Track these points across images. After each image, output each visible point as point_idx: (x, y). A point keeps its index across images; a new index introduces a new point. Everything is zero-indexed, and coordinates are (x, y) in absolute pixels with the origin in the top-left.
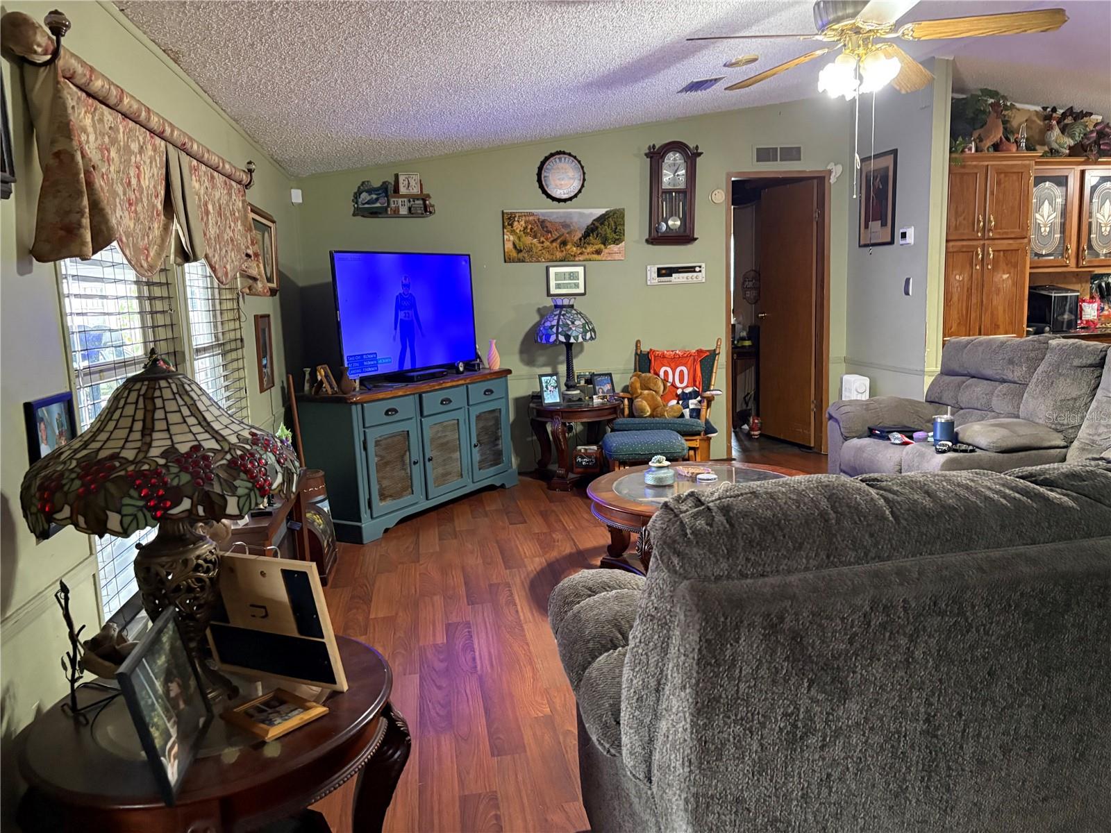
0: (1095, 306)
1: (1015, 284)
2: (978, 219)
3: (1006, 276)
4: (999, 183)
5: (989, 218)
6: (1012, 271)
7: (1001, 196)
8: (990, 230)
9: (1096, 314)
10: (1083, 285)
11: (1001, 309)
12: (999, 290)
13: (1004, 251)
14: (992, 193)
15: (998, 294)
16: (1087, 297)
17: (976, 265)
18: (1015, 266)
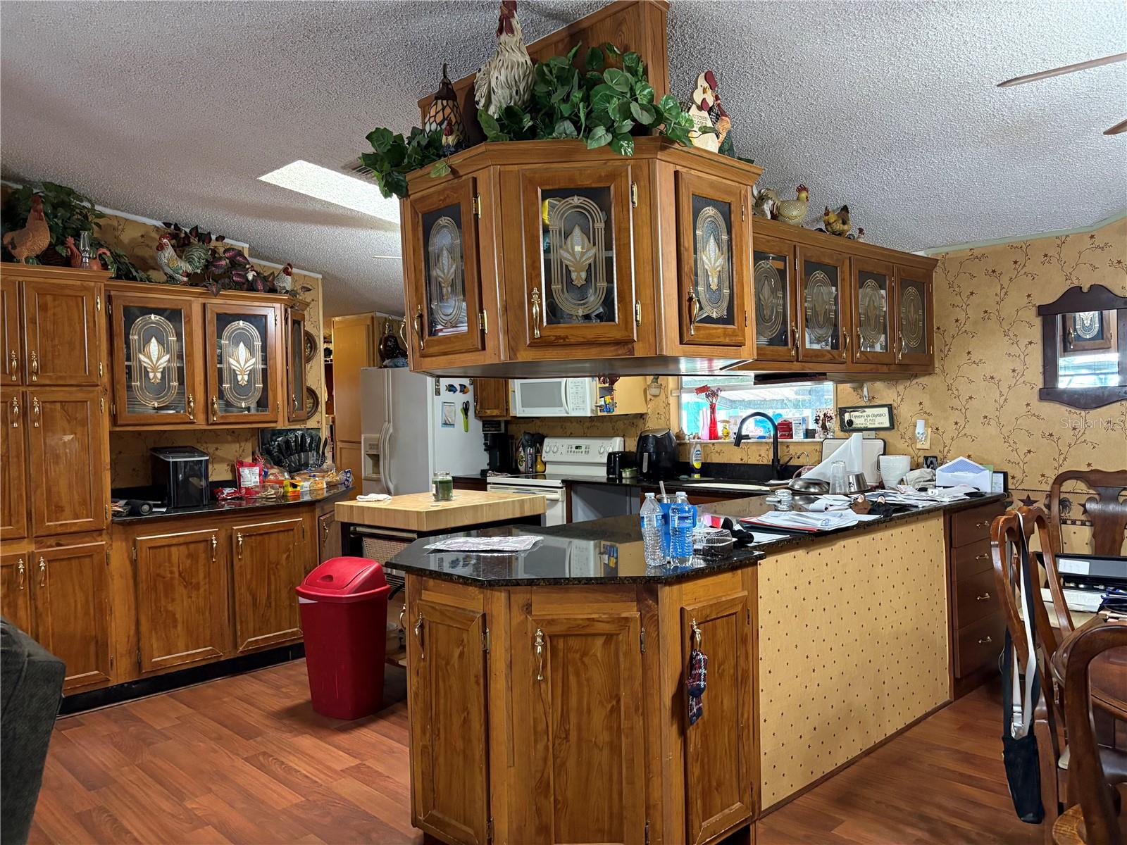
0: (256, 470)
1: (85, 448)
2: (10, 356)
3: (68, 438)
4: (43, 308)
5: (30, 356)
6: (79, 430)
7: (50, 327)
8: (31, 374)
9: (258, 479)
10: (243, 444)
11: (63, 484)
12: (57, 457)
13: (61, 402)
14: (33, 321)
15: (57, 463)
16: (249, 460)
17: (12, 423)
18: (84, 423)
